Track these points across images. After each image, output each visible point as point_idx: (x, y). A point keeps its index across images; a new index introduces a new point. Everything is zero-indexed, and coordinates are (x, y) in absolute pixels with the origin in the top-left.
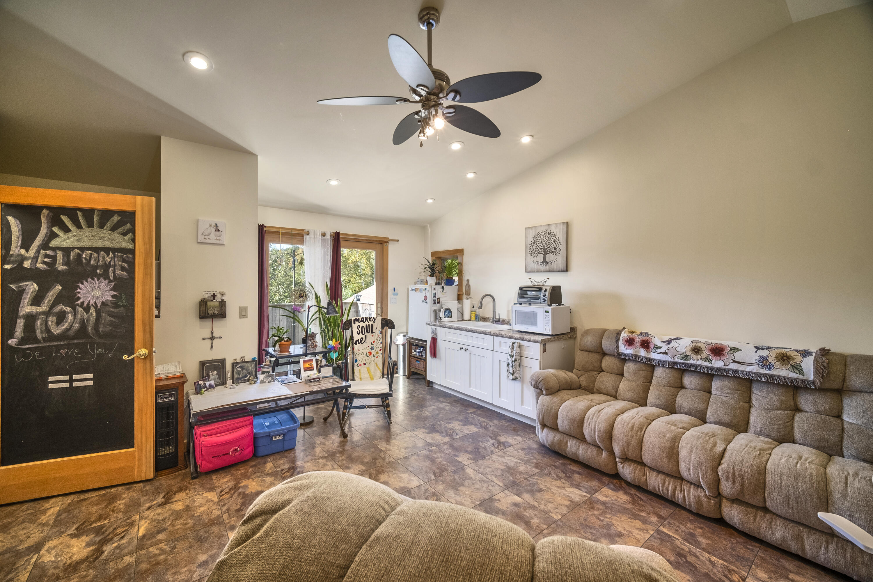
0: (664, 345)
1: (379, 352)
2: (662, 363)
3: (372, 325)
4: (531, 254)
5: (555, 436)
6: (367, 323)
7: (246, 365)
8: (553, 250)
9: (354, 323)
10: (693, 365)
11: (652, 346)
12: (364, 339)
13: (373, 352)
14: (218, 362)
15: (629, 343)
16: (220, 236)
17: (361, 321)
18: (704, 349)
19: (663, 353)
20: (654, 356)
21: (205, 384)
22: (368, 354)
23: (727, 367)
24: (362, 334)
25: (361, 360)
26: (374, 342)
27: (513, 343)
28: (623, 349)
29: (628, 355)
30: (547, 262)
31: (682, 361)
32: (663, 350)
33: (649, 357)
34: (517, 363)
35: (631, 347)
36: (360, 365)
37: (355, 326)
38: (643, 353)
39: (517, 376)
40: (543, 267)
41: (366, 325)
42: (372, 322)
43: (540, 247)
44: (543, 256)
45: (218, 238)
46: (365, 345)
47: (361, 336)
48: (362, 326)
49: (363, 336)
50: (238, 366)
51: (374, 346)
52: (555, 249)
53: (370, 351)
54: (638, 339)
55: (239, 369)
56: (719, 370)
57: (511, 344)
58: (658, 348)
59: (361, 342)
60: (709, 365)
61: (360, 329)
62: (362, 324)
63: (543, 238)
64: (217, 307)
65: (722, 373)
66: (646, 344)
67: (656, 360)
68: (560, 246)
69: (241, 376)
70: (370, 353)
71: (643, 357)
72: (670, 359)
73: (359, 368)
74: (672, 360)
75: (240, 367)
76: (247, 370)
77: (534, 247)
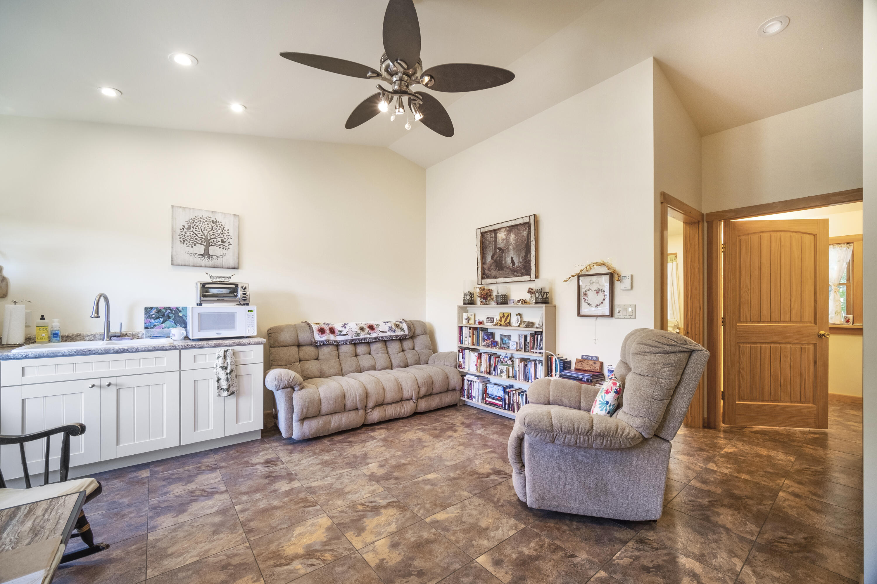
0: (343, 329)
2: (346, 342)
4: (184, 241)
5: (318, 422)
8: (220, 243)
10: (363, 339)
11: (336, 332)
15: (321, 332)
18: (365, 328)
19: (346, 335)
20: (339, 338)
23: (379, 336)
27: (225, 352)
28: (318, 337)
29: (323, 341)
30: (210, 256)
31: (357, 338)
32: (344, 333)
33: (337, 339)
34: (233, 374)
35: (324, 335)
38: (332, 337)
39: (234, 389)
40: (205, 261)
43: (199, 236)
44: (204, 247)
52: (222, 241)
54: (326, 328)
56: (375, 338)
57: (222, 354)
58: (341, 332)
60: (370, 336)
63: (204, 226)
65: (376, 340)
66: (332, 331)
67: (341, 341)
68: (230, 240)
71: (333, 340)
72: (350, 338)
74: (352, 338)
77: (188, 234)
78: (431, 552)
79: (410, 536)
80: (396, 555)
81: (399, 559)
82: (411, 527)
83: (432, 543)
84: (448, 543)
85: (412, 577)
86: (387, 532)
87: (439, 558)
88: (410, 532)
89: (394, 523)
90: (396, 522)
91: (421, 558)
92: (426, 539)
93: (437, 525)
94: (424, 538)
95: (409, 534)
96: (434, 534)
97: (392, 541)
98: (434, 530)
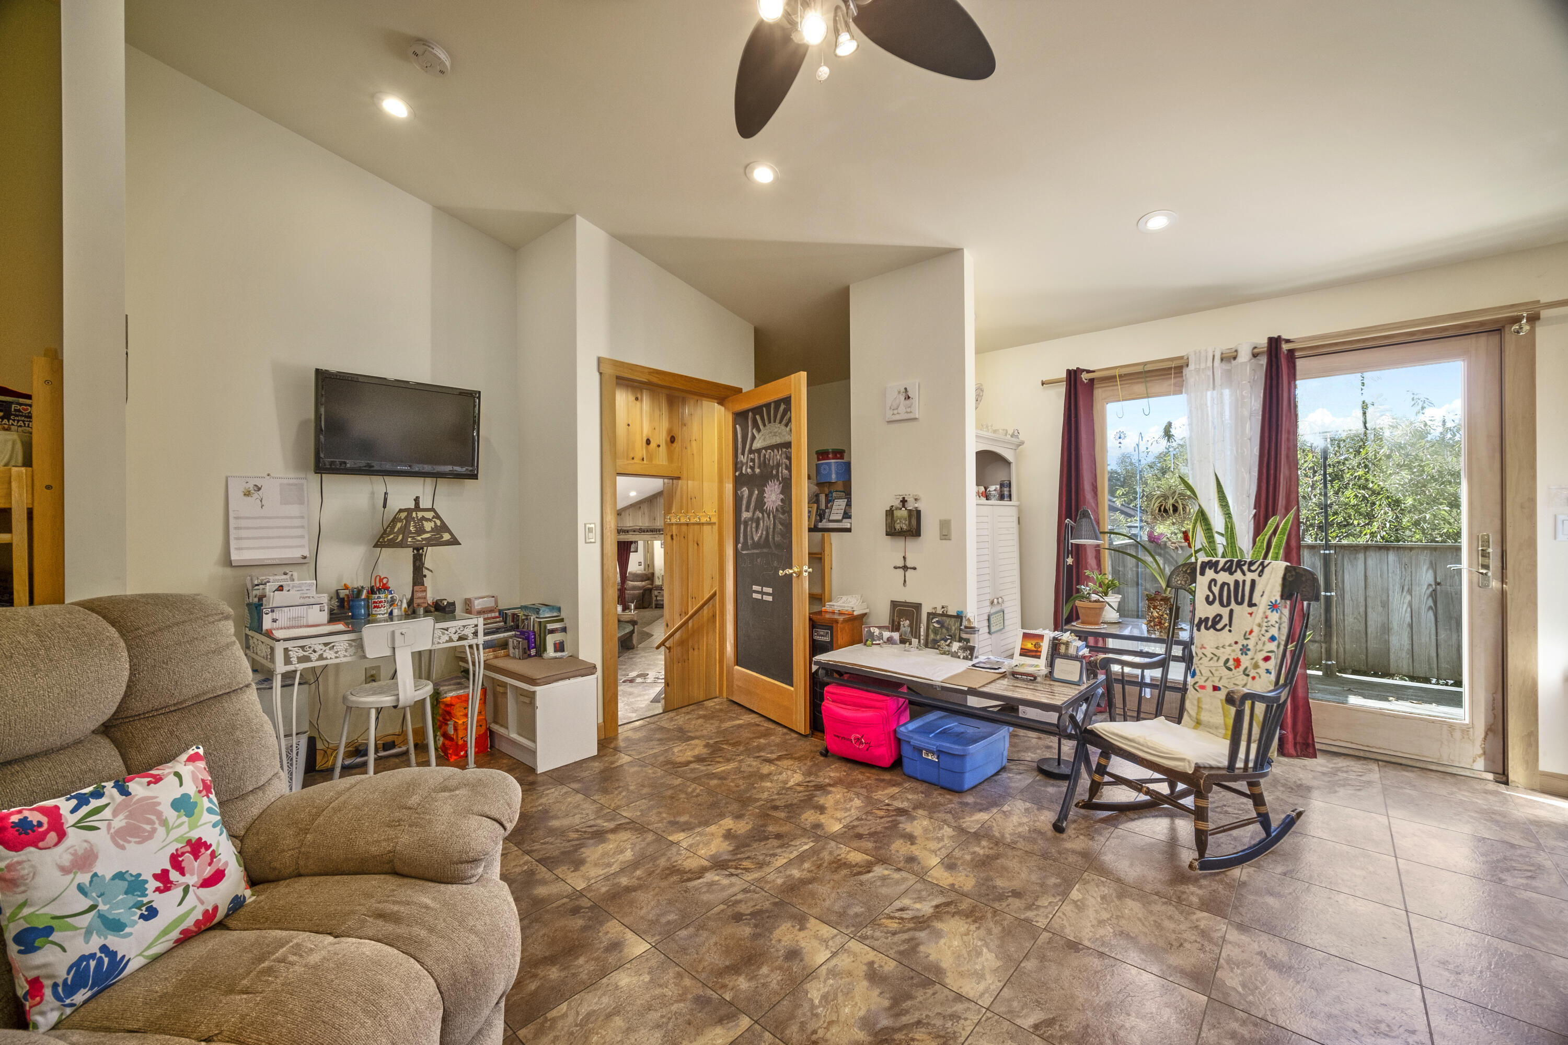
1: (1261, 663)
3: (1253, 582)
6: (1238, 576)
7: (947, 620)
9: (1202, 573)
12: (1225, 620)
13: (1245, 661)
14: (912, 607)
16: (910, 407)
17: (1223, 569)
21: (881, 635)
22: (1231, 664)
24: (1222, 604)
25: (1206, 673)
26: (1251, 632)
36: (1203, 687)
37: (1202, 582)
41: (1237, 582)
42: (1254, 576)
45: (909, 410)
46: (1225, 637)
47: (1216, 609)
48: (1224, 584)
49: (1225, 612)
50: (934, 620)
51: (1251, 644)
53: (1238, 654)
55: (936, 625)
59: (1213, 627)
61: (1216, 590)
62: (1223, 577)
64: (905, 519)
69: (938, 637)
70: (1238, 662)
73: (1198, 695)
75: (938, 622)
76: (947, 629)
78: (727, 951)
79: (773, 976)
80: (785, 939)
81: (777, 934)
82: (778, 998)
83: (727, 967)
84: (697, 972)
85: (748, 911)
86: (822, 979)
87: (712, 941)
88: (774, 985)
89: (817, 1002)
90: (813, 1007)
91: (741, 939)
92: (740, 975)
93: (722, 1012)
94: (743, 976)
95: (775, 981)
96: (724, 986)
97: (801, 961)
98: (728, 997)
